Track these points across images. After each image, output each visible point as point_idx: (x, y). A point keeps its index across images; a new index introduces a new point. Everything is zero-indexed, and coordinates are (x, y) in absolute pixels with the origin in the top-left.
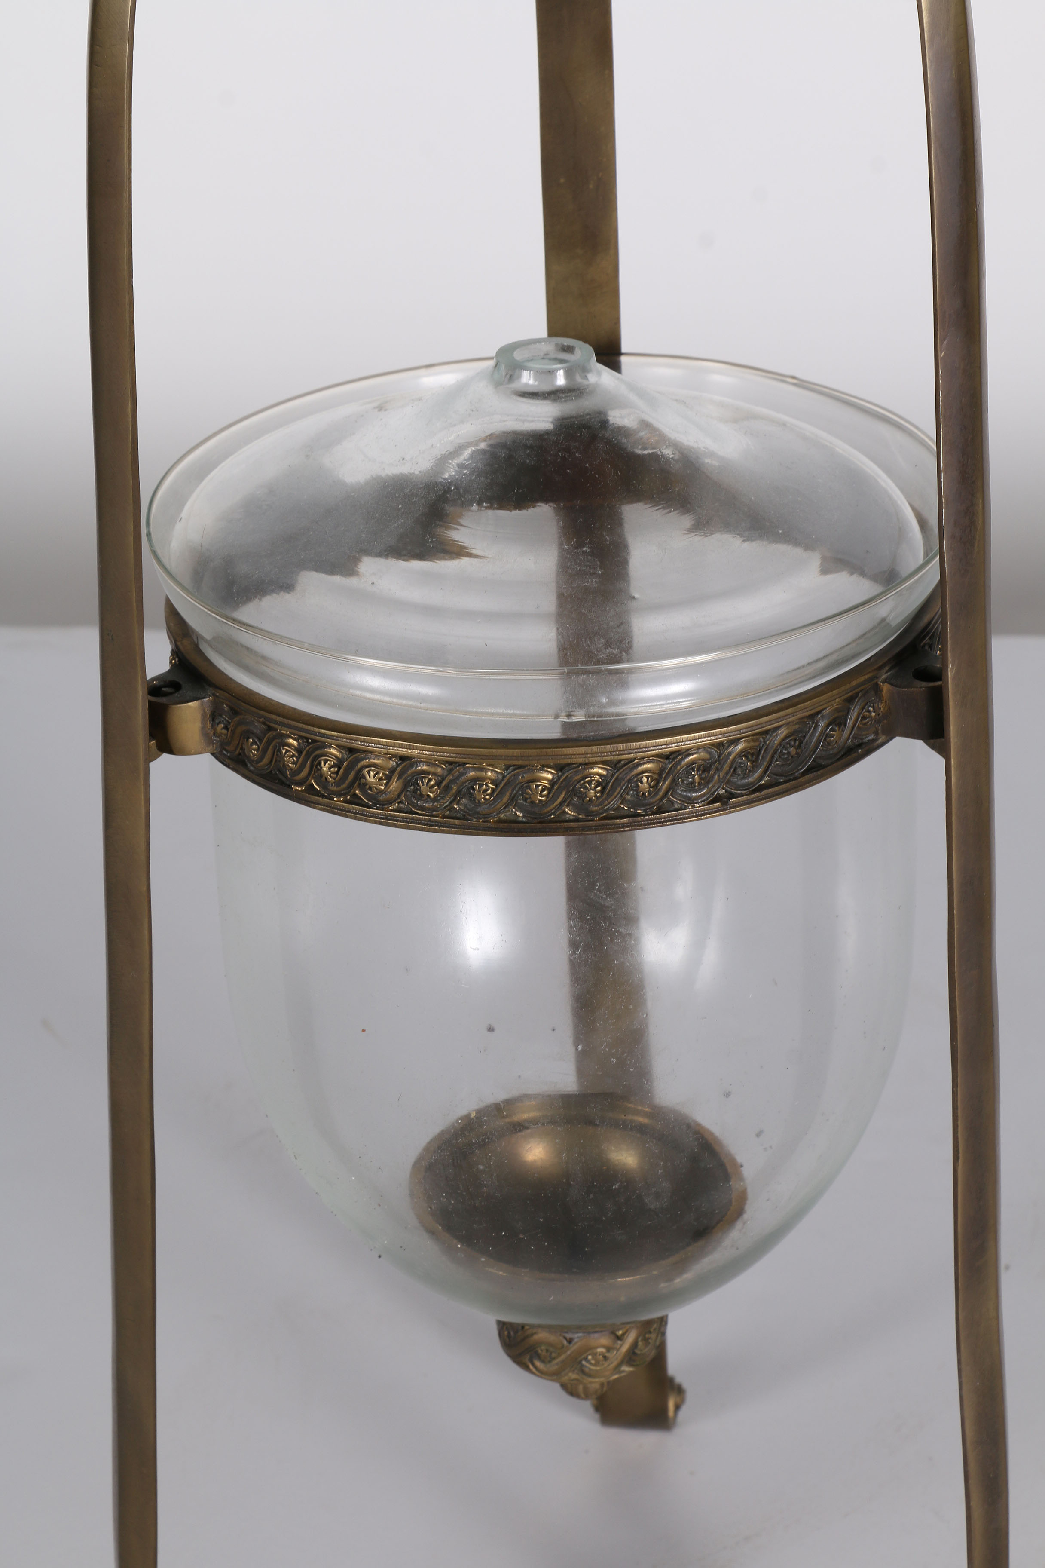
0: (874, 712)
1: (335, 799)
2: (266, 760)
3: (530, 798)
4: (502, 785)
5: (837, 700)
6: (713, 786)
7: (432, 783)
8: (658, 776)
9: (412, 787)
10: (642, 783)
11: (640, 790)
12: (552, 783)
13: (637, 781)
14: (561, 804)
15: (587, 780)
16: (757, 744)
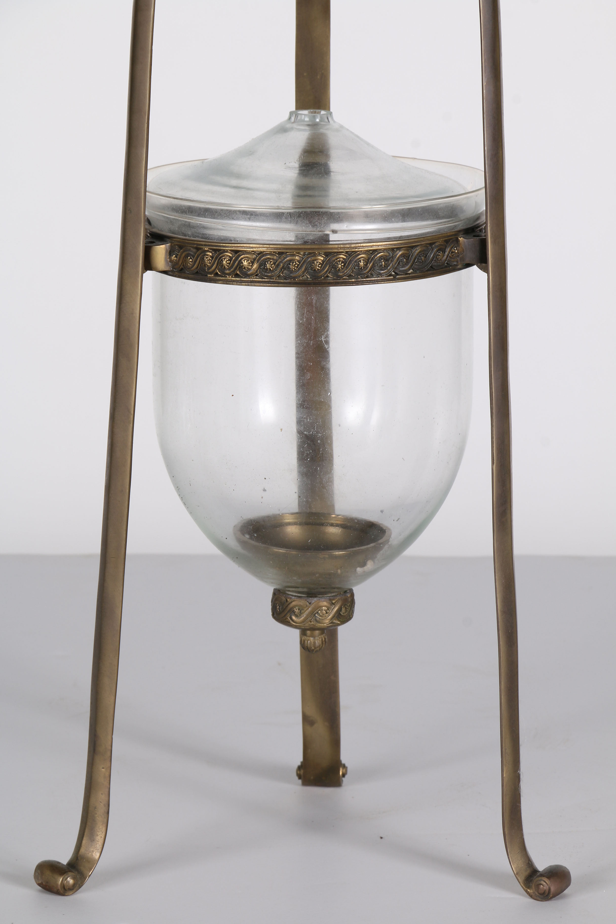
0: (457, 250)
1: (228, 277)
2: (196, 266)
3: (314, 267)
4: (302, 262)
5: (441, 239)
6: (390, 269)
7: (272, 263)
8: (367, 261)
9: (263, 267)
10: (361, 262)
11: (360, 266)
12: (323, 262)
13: (359, 261)
14: (327, 272)
15: (338, 260)
16: (408, 252)
